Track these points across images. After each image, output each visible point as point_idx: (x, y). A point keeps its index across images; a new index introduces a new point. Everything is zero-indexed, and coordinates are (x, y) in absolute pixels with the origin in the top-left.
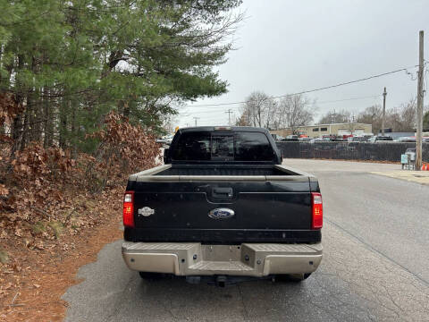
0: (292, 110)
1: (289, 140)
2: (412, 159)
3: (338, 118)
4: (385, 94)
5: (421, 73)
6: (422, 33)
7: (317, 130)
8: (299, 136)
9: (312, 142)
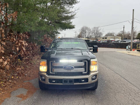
0: (96, 32)
1: (94, 42)
2: (130, 47)
3: (111, 35)
4: (124, 28)
5: (133, 22)
6: (133, 10)
7: (104, 38)
8: (98, 40)
9: (101, 42)
